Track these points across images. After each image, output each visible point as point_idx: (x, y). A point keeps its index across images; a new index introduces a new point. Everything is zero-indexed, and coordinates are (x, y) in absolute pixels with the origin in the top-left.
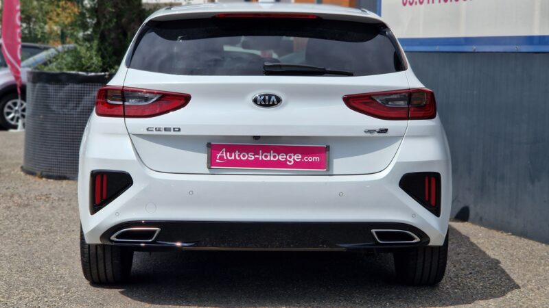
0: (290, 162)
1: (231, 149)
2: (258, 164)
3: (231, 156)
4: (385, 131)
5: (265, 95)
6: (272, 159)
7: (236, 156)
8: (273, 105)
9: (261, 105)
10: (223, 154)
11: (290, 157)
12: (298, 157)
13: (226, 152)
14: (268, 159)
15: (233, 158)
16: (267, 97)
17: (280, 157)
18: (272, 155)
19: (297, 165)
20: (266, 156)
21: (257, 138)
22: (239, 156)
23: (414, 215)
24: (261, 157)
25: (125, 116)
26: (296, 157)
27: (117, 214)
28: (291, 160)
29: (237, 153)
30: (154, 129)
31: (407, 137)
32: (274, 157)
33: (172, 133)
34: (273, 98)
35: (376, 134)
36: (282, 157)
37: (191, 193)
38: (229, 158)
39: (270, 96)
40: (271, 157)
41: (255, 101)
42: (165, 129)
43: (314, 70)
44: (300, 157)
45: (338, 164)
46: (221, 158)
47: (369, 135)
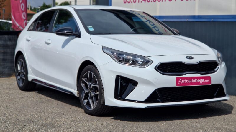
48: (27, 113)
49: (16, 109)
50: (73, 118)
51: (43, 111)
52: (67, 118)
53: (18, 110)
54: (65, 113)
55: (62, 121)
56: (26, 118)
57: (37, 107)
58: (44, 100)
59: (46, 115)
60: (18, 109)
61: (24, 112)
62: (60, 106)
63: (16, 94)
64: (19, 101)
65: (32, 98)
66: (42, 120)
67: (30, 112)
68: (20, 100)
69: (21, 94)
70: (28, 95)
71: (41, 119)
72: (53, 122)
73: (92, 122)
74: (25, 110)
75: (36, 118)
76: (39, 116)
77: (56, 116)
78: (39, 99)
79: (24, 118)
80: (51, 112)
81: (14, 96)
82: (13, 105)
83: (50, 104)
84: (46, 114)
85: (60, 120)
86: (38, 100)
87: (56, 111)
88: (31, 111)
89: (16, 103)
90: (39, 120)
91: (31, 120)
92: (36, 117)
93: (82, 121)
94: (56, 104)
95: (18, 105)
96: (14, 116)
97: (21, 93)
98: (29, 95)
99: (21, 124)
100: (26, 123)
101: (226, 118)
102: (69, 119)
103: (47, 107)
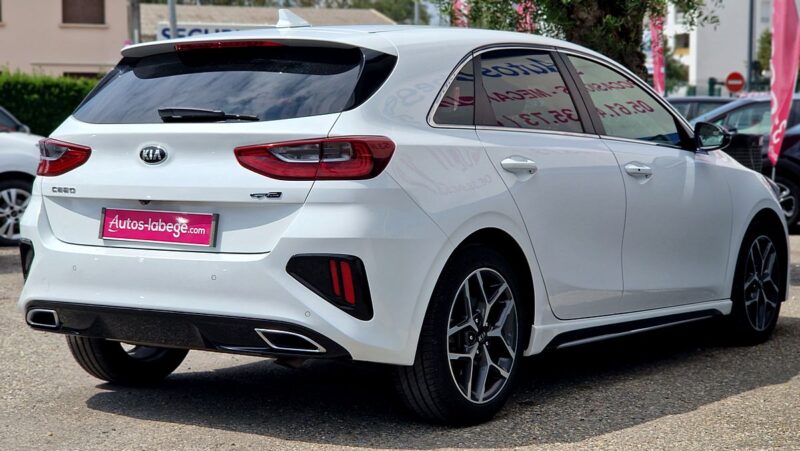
0: (176, 233)
1: (124, 216)
2: (146, 235)
3: (122, 224)
4: (279, 195)
5: (150, 148)
6: (160, 229)
7: (127, 225)
8: (157, 160)
9: (146, 161)
10: (116, 222)
11: (177, 228)
12: (184, 228)
13: (119, 219)
14: (156, 229)
15: (124, 227)
16: (151, 151)
17: (168, 227)
18: (161, 224)
19: (183, 238)
20: (154, 226)
21: (146, 202)
22: (130, 225)
23: (308, 313)
24: (150, 227)
26: (182, 228)
28: (178, 231)
29: (129, 221)
30: (57, 190)
32: (162, 227)
33: (69, 194)
34: (157, 152)
35: (265, 199)
38: (121, 227)
39: (154, 149)
40: (158, 227)
41: (141, 155)
42: (65, 190)
45: (229, 238)
46: (114, 227)
47: (256, 200)
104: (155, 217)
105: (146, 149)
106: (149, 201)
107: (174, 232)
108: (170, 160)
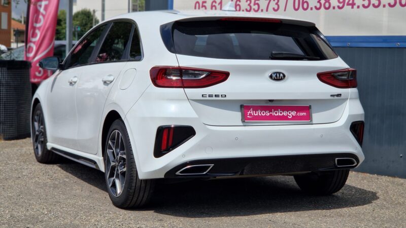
0: (290, 116)
1: (256, 108)
2: (272, 118)
3: (256, 113)
5: (277, 73)
6: (280, 114)
7: (259, 113)
8: (282, 79)
9: (275, 79)
10: (251, 112)
11: (290, 113)
12: (294, 113)
13: (253, 111)
14: (277, 114)
15: (257, 114)
17: (284, 113)
18: (280, 112)
19: (294, 118)
20: (276, 113)
21: (271, 101)
22: (261, 113)
24: (274, 114)
25: (184, 87)
26: (293, 113)
27: (184, 155)
28: (291, 115)
30: (208, 96)
31: (350, 99)
32: (281, 113)
33: (220, 98)
34: (281, 75)
35: (336, 97)
36: (285, 113)
37: (236, 139)
38: (255, 114)
39: (280, 73)
40: (279, 114)
41: (271, 77)
42: (216, 96)
43: (299, 56)
44: (295, 113)
45: (316, 117)
46: (250, 115)
47: (332, 98)
48: (29, 206)
49: (10, 198)
50: (110, 214)
51: (57, 202)
52: (101, 215)
53: (14, 201)
54: (96, 205)
55: (93, 221)
56: (28, 214)
57: (47, 196)
58: (57, 183)
59: (63, 210)
60: (14, 199)
61: (24, 204)
62: (86, 193)
63: (8, 172)
64: (13, 184)
65: (37, 179)
66: (57, 217)
67: (34, 203)
68: (15, 182)
69: (16, 172)
70: (29, 173)
71: (55, 217)
72: (77, 222)
73: (145, 223)
74: (26, 201)
75: (46, 215)
76: (50, 211)
77: (81, 210)
78: (49, 181)
79: (25, 215)
80: (71, 204)
81: (4, 175)
82: (3, 192)
83: (68, 190)
84: (63, 207)
85: (90, 218)
86: (47, 182)
87: (80, 202)
88: (36, 203)
89: (8, 188)
90: (51, 219)
91: (37, 218)
92: (46, 213)
93: (127, 221)
94: (78, 189)
95: (12, 191)
96: (7, 211)
97: (16, 170)
98: (31, 173)
99: (19, 225)
100: (28, 224)
101: (376, 215)
102: (105, 217)
103: (64, 194)
104: (276, 108)
105: (274, 73)
106: (273, 100)
107: (288, 115)
108: (287, 79)
